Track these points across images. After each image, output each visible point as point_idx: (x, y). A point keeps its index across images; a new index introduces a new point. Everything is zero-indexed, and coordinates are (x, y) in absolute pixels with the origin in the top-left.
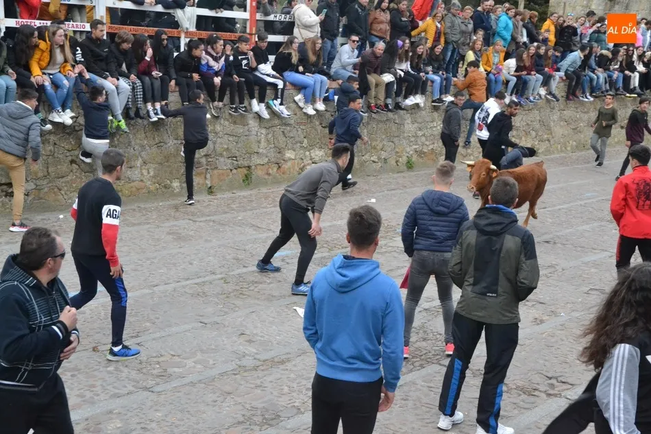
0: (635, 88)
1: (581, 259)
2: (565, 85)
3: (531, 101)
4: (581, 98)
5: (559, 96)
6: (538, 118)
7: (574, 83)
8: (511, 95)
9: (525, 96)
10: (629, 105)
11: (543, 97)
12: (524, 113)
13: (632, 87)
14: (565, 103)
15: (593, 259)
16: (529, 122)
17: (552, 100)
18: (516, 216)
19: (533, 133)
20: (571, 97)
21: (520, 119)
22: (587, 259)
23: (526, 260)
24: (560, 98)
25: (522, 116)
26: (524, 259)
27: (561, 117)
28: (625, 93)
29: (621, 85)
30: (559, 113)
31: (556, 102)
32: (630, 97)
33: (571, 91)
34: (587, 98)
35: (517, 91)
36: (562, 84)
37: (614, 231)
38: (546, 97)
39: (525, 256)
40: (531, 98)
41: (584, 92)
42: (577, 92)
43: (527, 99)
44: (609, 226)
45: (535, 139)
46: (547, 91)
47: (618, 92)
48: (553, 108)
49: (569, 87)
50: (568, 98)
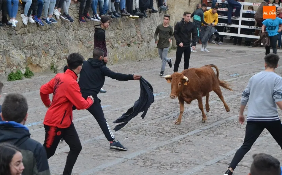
0: (136, 9)
1: (99, 167)
2: (77, 7)
3: (47, 22)
4: (92, 19)
5: (72, 17)
6: (56, 37)
7: (85, 5)
8: (28, 16)
9: (41, 17)
10: (133, 25)
11: (58, 18)
12: (42, 33)
13: (134, 9)
14: (78, 23)
15: (109, 165)
16: (47, 41)
17: (67, 22)
18: (28, 131)
19: (52, 52)
20: (83, 18)
21: (39, 38)
22: (103, 166)
23: (39, 171)
24: (74, 19)
25: (40, 36)
26: (37, 171)
27: (75, 36)
28: (128, 14)
29: (125, 7)
30: (74, 33)
31: (70, 23)
32: (133, 18)
33: (83, 12)
34: (97, 18)
35: (34, 11)
36: (74, 6)
37: (126, 139)
38: (60, 18)
39: (38, 168)
40: (48, 19)
41: (94, 13)
42: (88, 13)
43: (44, 20)
44: (122, 135)
45: (54, 57)
46: (61, 12)
47: (123, 14)
48: (68, 29)
49: (81, 8)
50: (80, 19)
